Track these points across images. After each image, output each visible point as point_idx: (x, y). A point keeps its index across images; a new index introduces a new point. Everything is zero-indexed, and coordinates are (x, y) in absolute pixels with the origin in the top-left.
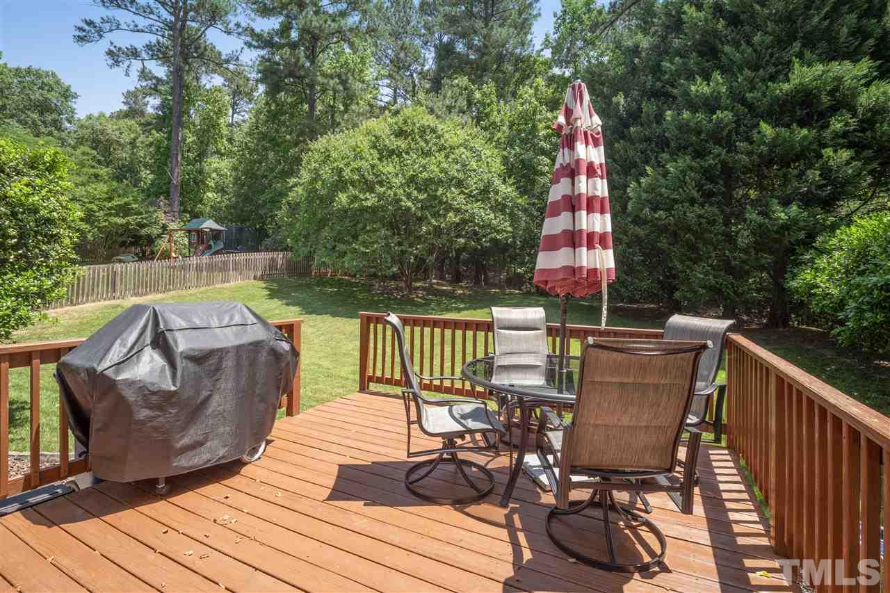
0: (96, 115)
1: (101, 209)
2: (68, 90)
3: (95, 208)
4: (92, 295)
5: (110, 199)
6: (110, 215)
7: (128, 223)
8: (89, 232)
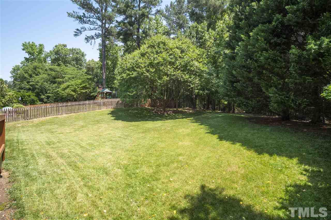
0: (91, 60)
1: (78, 88)
2: (83, 53)
3: (77, 88)
4: (51, 114)
5: (81, 84)
6: (81, 89)
7: (86, 92)
8: (75, 95)
